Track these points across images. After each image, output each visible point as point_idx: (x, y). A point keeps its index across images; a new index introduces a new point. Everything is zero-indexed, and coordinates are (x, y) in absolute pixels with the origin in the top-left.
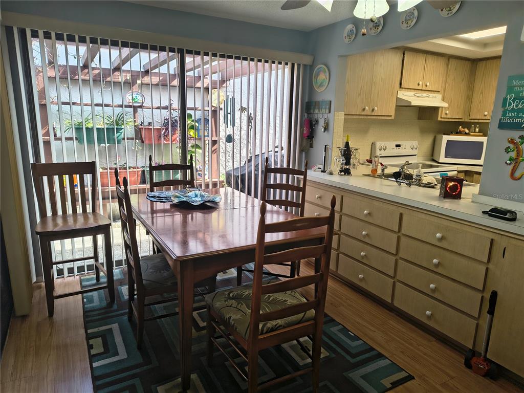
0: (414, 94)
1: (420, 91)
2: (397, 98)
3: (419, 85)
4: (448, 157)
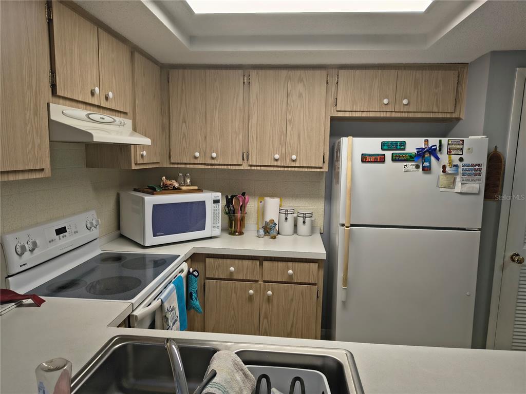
0: (88, 115)
1: (96, 109)
2: (51, 122)
3: (93, 94)
4: (158, 234)
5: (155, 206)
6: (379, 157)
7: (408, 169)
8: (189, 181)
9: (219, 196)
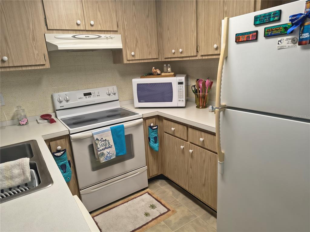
0: (74, 36)
2: (47, 43)
4: (141, 101)
5: (138, 85)
6: (251, 35)
7: (282, 45)
8: (169, 69)
9: (182, 79)
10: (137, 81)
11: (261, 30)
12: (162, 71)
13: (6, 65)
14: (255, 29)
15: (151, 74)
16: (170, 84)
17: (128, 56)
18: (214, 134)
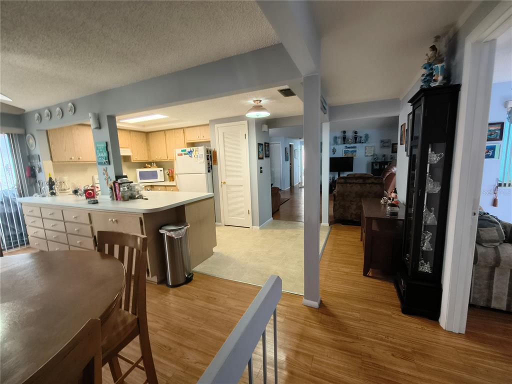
4: (142, 180)
5: (139, 172)
7: (185, 157)
8: (155, 165)
9: (162, 169)
10: (138, 170)
11: (183, 153)
12: (151, 166)
13: (80, 160)
14: (181, 153)
15: (145, 167)
16: (156, 171)
17: (133, 159)
18: (175, 186)
